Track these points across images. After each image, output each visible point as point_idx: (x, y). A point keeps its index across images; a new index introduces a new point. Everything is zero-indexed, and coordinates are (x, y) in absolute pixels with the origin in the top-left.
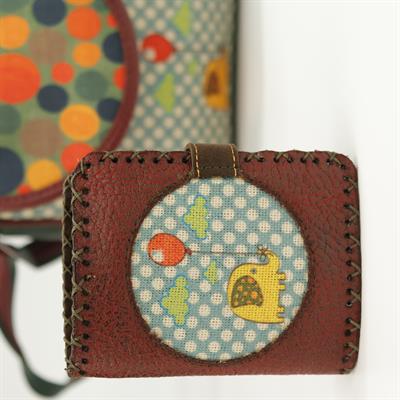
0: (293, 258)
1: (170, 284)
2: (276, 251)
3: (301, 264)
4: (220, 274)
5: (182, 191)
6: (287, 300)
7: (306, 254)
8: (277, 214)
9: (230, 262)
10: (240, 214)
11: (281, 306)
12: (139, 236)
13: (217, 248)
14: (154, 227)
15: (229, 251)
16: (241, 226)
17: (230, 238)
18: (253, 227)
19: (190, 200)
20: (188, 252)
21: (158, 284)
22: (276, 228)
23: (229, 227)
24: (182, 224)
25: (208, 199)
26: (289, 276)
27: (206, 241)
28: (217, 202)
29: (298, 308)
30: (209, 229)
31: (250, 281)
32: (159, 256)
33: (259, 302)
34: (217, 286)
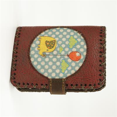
0: (35, 54)
1: (74, 46)
2: (40, 56)
3: (32, 53)
4: (58, 49)
5: (69, 75)
6: (38, 42)
7: (30, 56)
8: (38, 67)
9: (55, 53)
10: (50, 67)
11: (40, 41)
12: (84, 60)
13: (59, 57)
14: (79, 63)
15: (55, 56)
16: (51, 63)
17: (54, 60)
18: (47, 63)
19: (66, 72)
20: (68, 56)
21: (78, 46)
22: (39, 63)
23: (54, 63)
24: (70, 64)
25: (61, 72)
26: (36, 49)
27: (62, 59)
28: (58, 71)
29: (34, 41)
30: (61, 63)
31: (49, 47)
32: (78, 54)
33: (47, 42)
34: (60, 46)
